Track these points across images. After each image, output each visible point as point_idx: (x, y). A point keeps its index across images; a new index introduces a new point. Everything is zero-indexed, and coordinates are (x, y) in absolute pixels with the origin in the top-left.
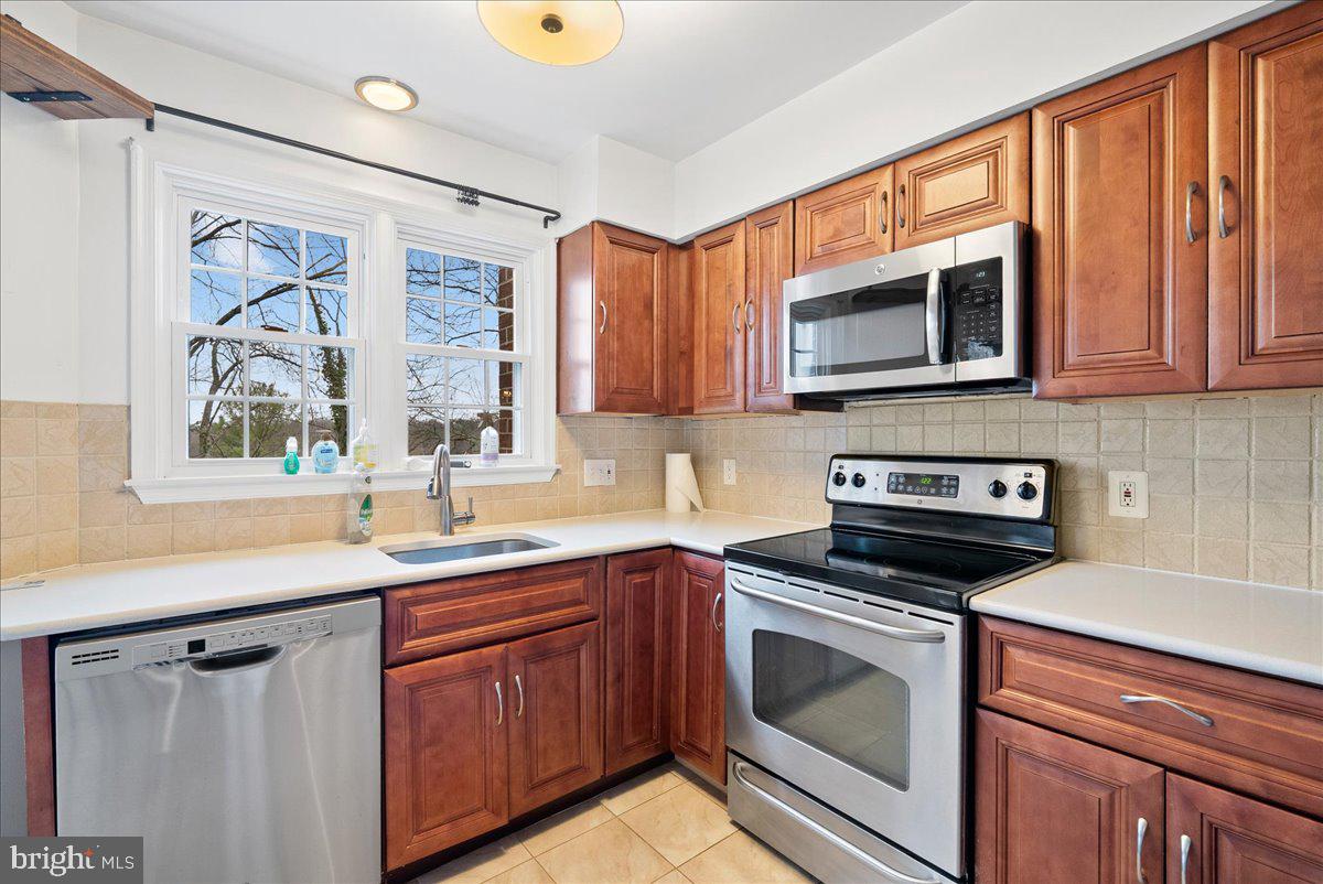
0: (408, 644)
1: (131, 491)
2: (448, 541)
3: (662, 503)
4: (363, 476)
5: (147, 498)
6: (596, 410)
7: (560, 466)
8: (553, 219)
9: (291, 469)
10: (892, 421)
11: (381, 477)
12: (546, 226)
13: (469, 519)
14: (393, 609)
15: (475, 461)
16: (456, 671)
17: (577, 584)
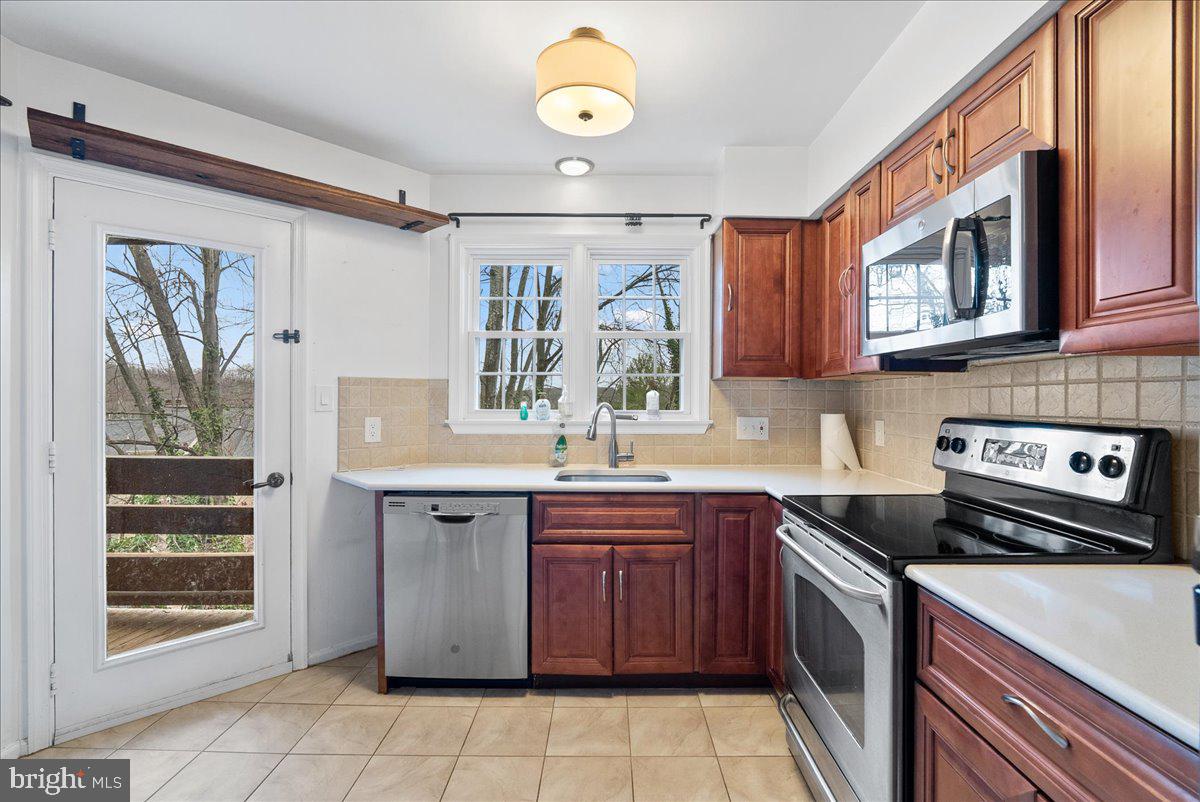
0: (546, 531)
1: (447, 426)
2: (614, 471)
3: (816, 460)
4: (560, 422)
5: (456, 430)
6: (724, 375)
7: (711, 422)
8: (708, 220)
9: (524, 417)
10: (1008, 381)
11: (574, 425)
12: (702, 228)
13: (629, 458)
14: (536, 508)
15: (642, 416)
16: (576, 555)
17: (673, 511)
